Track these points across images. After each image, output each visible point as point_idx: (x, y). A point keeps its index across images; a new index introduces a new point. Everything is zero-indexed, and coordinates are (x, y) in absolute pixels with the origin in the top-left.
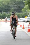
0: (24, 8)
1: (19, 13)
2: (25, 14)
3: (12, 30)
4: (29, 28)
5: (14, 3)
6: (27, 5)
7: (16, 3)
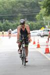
0: (40, 13)
1: (31, 22)
2: (41, 23)
3: (21, 51)
4: (47, 47)
5: (23, 6)
6: (45, 9)
7: (26, 6)
